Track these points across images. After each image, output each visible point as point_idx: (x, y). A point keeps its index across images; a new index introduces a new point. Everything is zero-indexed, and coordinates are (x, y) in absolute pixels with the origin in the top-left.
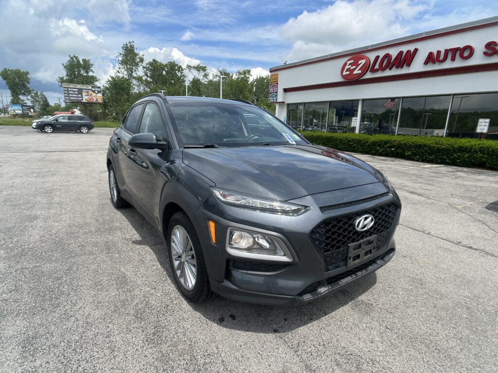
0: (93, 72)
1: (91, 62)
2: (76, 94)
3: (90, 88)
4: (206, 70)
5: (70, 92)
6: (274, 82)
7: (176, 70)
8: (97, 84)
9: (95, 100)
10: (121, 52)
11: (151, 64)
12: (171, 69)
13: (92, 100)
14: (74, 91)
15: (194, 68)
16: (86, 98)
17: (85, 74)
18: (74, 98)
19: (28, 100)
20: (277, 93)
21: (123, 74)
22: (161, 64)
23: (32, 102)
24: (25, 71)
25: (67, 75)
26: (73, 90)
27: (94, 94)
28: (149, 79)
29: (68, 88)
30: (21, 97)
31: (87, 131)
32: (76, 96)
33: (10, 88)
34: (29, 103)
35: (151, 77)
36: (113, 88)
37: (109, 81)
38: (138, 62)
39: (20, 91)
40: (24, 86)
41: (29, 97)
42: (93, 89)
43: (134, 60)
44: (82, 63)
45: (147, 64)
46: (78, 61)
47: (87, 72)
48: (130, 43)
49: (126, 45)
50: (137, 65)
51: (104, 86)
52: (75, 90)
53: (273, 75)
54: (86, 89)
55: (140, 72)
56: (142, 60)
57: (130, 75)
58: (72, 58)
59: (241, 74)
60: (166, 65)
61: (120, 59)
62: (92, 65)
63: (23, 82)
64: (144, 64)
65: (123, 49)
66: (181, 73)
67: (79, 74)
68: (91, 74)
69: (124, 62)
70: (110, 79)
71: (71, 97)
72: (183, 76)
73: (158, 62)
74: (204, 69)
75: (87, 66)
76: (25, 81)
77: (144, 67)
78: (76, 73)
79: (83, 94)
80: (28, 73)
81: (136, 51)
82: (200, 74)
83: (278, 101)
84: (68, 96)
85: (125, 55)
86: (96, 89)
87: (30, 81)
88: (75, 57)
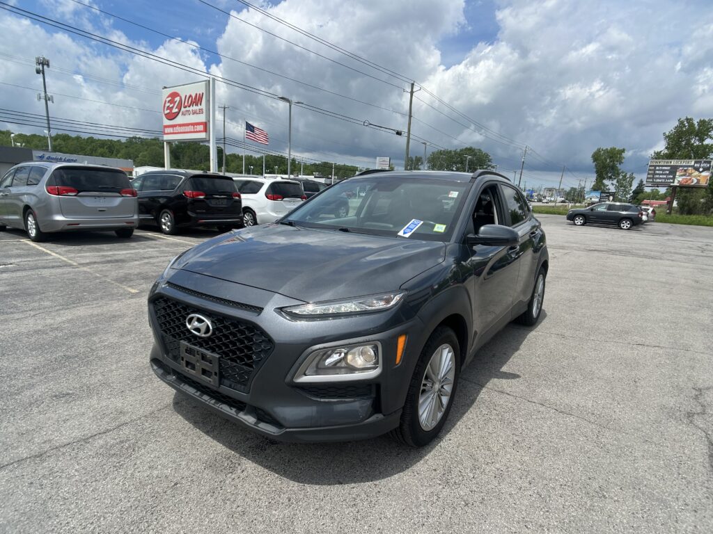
2: (665, 174)
3: (693, 163)
5: (657, 172)
9: (695, 181)
13: (689, 182)
14: (663, 170)
16: (680, 179)
17: (697, 143)
18: (660, 181)
19: (613, 184)
23: (617, 187)
24: (621, 148)
25: (666, 148)
26: (664, 168)
27: (697, 173)
29: (655, 166)
30: (606, 182)
31: (629, 226)
32: (665, 176)
33: (597, 172)
34: (612, 189)
39: (607, 174)
40: (613, 168)
41: (615, 182)
42: (697, 165)
44: (696, 126)
46: (691, 125)
47: (702, 140)
52: (666, 168)
54: (685, 166)
58: (681, 123)
63: (614, 163)
67: (688, 143)
68: (706, 142)
71: (656, 178)
75: (704, 129)
76: (617, 161)
78: (684, 143)
79: (678, 174)
80: (623, 151)
84: (653, 178)
86: (702, 165)
87: (623, 161)
88: (687, 119)
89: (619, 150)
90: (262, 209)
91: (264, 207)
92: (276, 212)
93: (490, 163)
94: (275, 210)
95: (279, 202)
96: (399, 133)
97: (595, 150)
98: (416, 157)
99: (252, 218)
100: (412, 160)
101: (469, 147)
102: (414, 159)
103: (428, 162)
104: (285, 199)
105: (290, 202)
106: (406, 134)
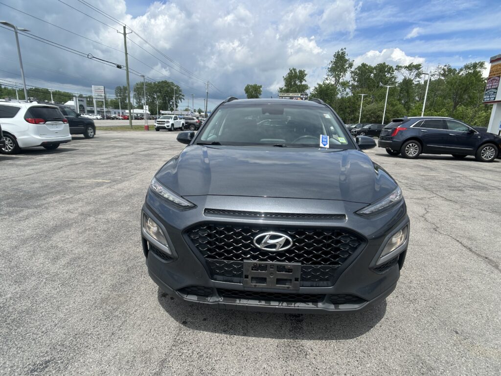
0: (306, 81)
1: (306, 72)
3: (300, 95)
4: (420, 68)
6: (495, 75)
7: (386, 72)
8: (307, 91)
10: (332, 60)
11: (359, 68)
12: (380, 71)
15: (406, 67)
17: (299, 84)
20: (496, 89)
21: (332, 81)
22: (370, 67)
25: (285, 86)
28: (356, 84)
29: (282, 97)
35: (357, 81)
36: (319, 94)
37: (316, 88)
38: (347, 68)
42: (301, 96)
43: (343, 66)
44: (298, 74)
45: (356, 69)
46: (296, 73)
47: (301, 82)
48: (342, 50)
49: (338, 52)
50: (345, 71)
51: (311, 94)
52: (287, 98)
53: (495, 66)
54: (296, 97)
55: (347, 77)
56: (351, 65)
57: (337, 81)
58: (291, 71)
59: (469, 68)
60: (375, 68)
61: (330, 66)
62: (306, 75)
64: (353, 69)
65: (334, 57)
66: (391, 74)
67: (295, 83)
68: (304, 83)
69: (332, 70)
70: (317, 86)
72: (393, 77)
73: (367, 65)
74: (418, 67)
75: (301, 76)
76: (258, 93)
77: (352, 72)
78: (293, 83)
80: (261, 87)
81: (347, 58)
82: (412, 74)
83: (496, 100)
85: (335, 63)
86: (304, 96)
87: (261, 93)
88: (294, 69)
89: (259, 86)
90: (23, 133)
91: (24, 131)
92: (41, 135)
93: (180, 93)
94: (38, 132)
95: (41, 125)
96: (119, 67)
97: (246, 86)
98: (124, 87)
99: (11, 141)
100: (121, 90)
101: (164, 80)
102: (122, 88)
103: (135, 91)
104: (47, 123)
105: (52, 124)
106: (125, 68)
